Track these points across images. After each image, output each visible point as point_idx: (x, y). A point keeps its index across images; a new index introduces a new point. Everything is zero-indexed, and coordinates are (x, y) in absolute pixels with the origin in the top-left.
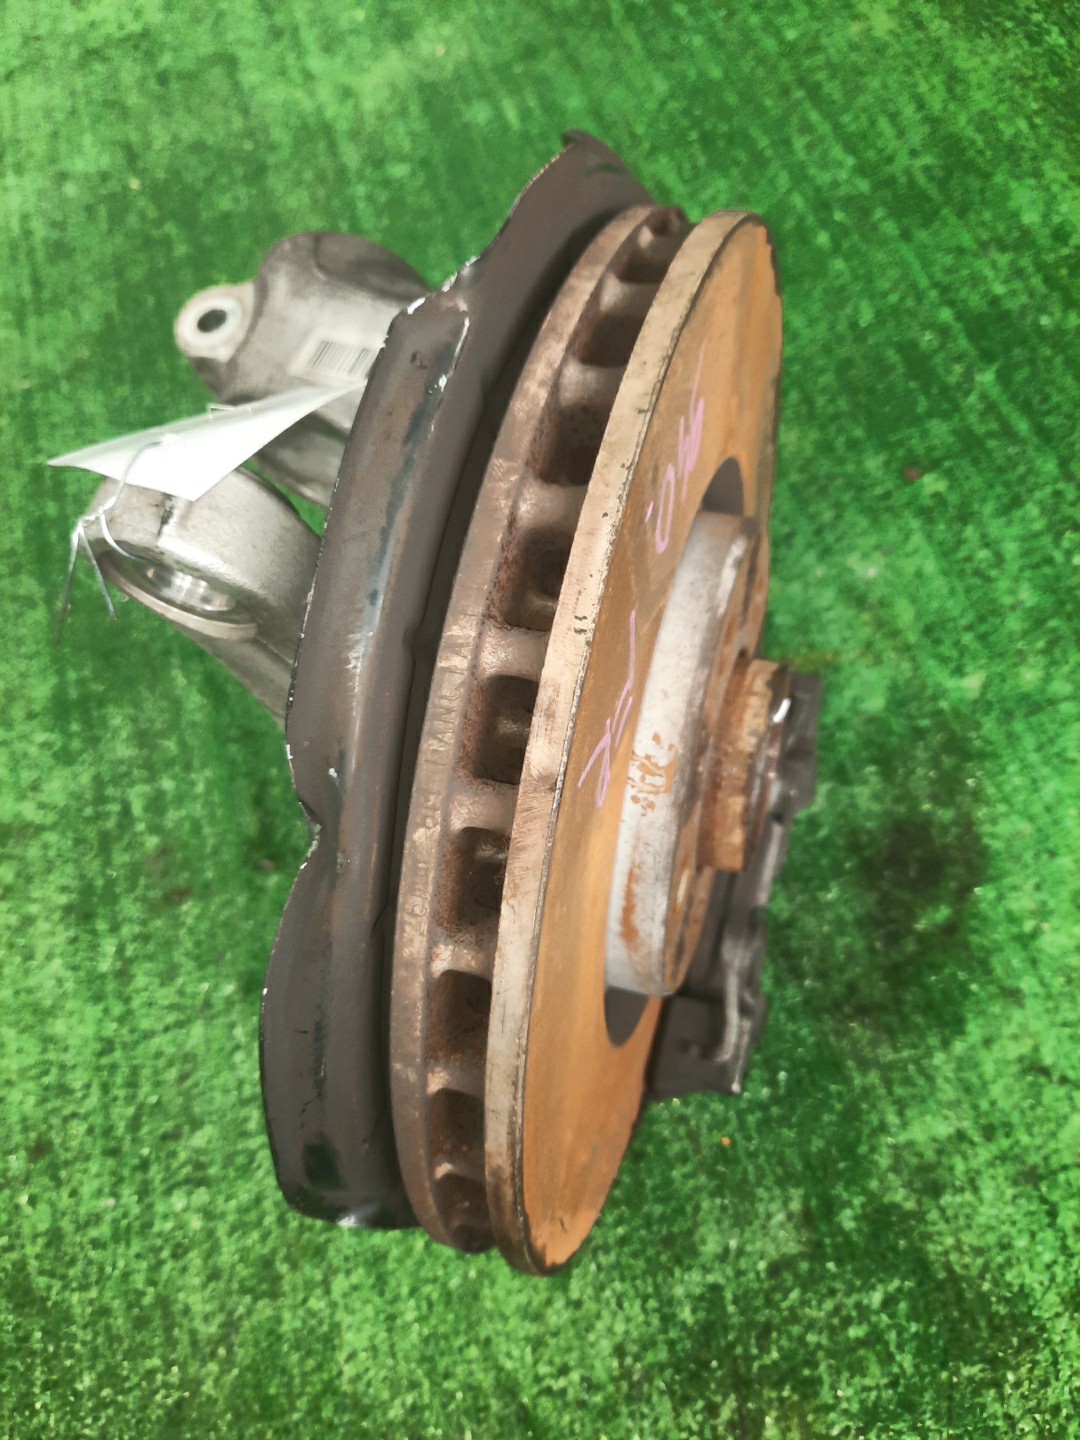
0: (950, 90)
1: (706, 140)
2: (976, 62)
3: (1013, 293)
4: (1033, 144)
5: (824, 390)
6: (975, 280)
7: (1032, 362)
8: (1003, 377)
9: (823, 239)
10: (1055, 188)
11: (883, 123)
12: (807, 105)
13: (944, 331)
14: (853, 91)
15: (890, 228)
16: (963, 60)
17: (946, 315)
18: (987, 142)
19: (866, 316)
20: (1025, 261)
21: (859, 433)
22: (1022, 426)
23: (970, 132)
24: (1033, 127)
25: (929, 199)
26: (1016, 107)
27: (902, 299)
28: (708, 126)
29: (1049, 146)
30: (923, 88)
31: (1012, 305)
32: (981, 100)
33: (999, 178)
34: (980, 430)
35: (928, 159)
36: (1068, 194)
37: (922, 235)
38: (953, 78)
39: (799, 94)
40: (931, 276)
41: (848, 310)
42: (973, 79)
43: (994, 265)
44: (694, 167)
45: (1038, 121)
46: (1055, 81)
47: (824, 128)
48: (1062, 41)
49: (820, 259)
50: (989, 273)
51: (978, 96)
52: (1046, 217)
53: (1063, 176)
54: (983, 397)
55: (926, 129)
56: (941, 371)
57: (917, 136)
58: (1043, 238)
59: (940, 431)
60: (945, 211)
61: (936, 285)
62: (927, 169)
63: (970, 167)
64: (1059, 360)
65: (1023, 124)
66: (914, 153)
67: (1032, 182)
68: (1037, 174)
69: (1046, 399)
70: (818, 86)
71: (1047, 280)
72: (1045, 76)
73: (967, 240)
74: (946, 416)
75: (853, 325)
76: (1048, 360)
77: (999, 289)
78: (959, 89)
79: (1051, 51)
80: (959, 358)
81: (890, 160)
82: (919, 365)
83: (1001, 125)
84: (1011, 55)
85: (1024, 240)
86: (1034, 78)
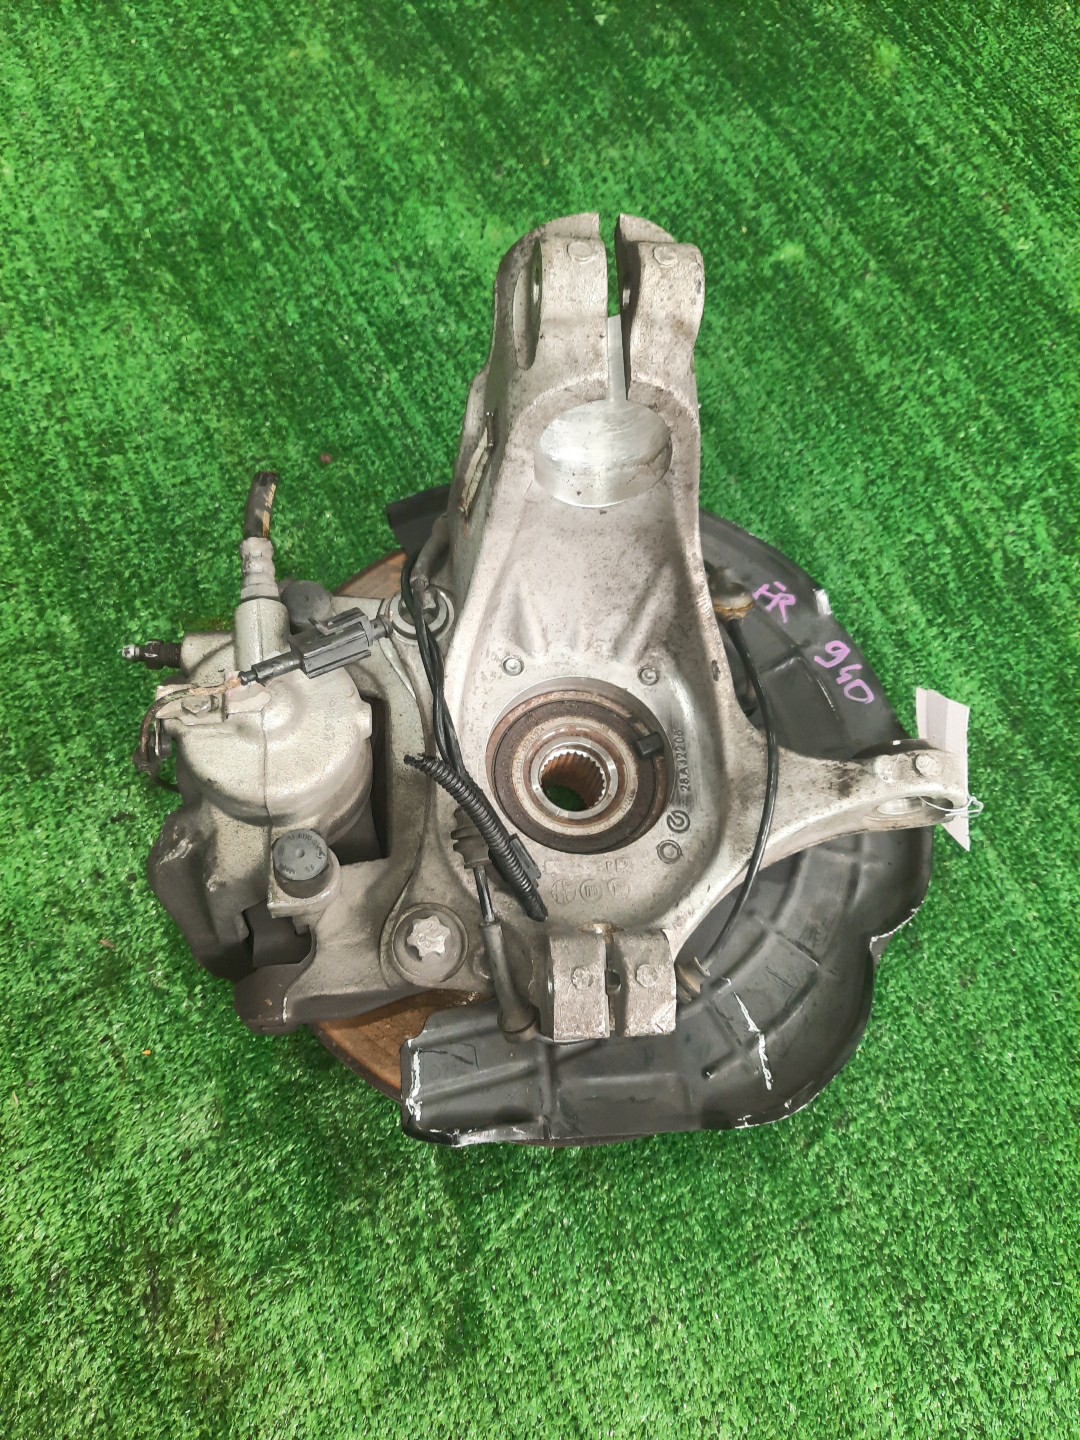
0: (372, 121)
1: (152, 141)
2: (392, 99)
3: (416, 305)
4: (439, 177)
7: (429, 364)
8: (406, 378)
9: (256, 244)
10: (454, 217)
11: (314, 143)
12: (246, 118)
13: (358, 335)
15: (315, 239)
18: (402, 170)
20: (429, 280)
22: (418, 420)
23: (389, 160)
24: (440, 162)
25: (350, 217)
28: (154, 128)
29: (451, 180)
31: (414, 315)
33: (411, 204)
34: (384, 423)
35: (351, 181)
36: (465, 223)
38: (375, 111)
39: (239, 108)
40: (349, 286)
42: (392, 112)
43: (403, 281)
44: (139, 165)
45: (445, 157)
46: (459, 125)
47: (261, 142)
48: (465, 91)
49: (254, 262)
50: (399, 288)
51: (395, 128)
52: (445, 240)
53: (461, 207)
54: (389, 393)
58: (443, 259)
59: (352, 421)
60: (363, 229)
61: (353, 294)
62: (349, 189)
64: (450, 365)
65: (432, 159)
66: (339, 174)
67: (437, 209)
68: (441, 203)
69: (438, 397)
70: (258, 102)
71: (444, 296)
72: (451, 120)
73: (380, 255)
74: (357, 409)
76: (441, 365)
77: (406, 301)
78: (380, 121)
79: (457, 98)
80: (370, 359)
81: (319, 177)
82: (336, 363)
83: (415, 157)
84: (424, 96)
85: (428, 260)
86: (442, 119)
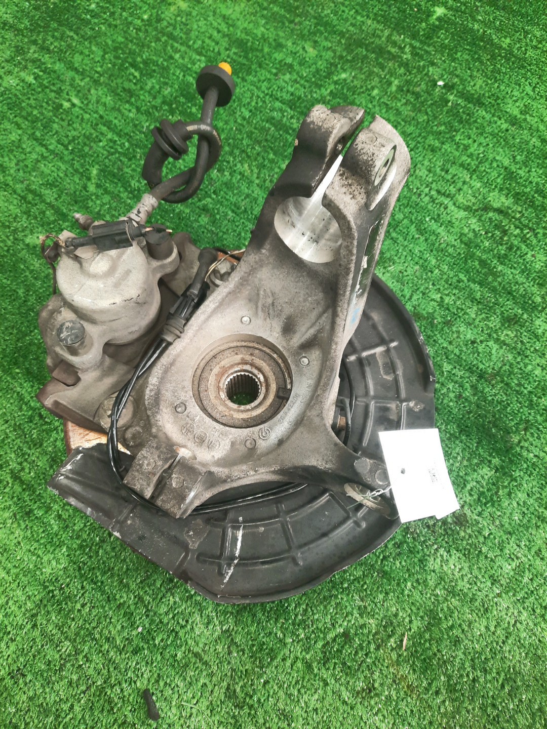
5: (248, 146)
6: (281, 89)
14: (188, 32)
16: (224, 11)
17: (278, 104)
19: (247, 114)
21: (271, 156)
26: (256, 24)
27: (257, 103)
30: (215, 24)
32: (242, 24)
37: (250, 78)
41: (239, 113)
55: (226, 39)
56: (288, 124)
57: (224, 43)
63: (252, 49)
75: (244, 119)
